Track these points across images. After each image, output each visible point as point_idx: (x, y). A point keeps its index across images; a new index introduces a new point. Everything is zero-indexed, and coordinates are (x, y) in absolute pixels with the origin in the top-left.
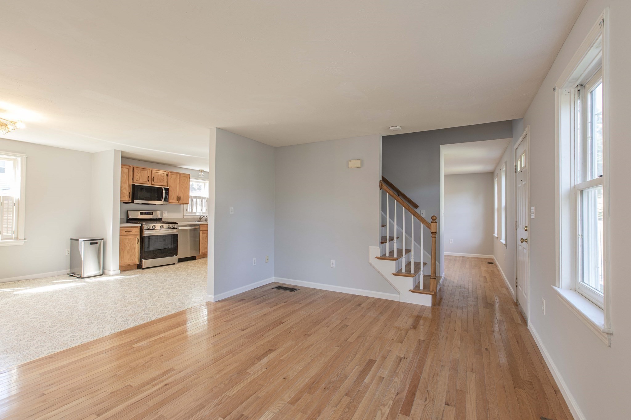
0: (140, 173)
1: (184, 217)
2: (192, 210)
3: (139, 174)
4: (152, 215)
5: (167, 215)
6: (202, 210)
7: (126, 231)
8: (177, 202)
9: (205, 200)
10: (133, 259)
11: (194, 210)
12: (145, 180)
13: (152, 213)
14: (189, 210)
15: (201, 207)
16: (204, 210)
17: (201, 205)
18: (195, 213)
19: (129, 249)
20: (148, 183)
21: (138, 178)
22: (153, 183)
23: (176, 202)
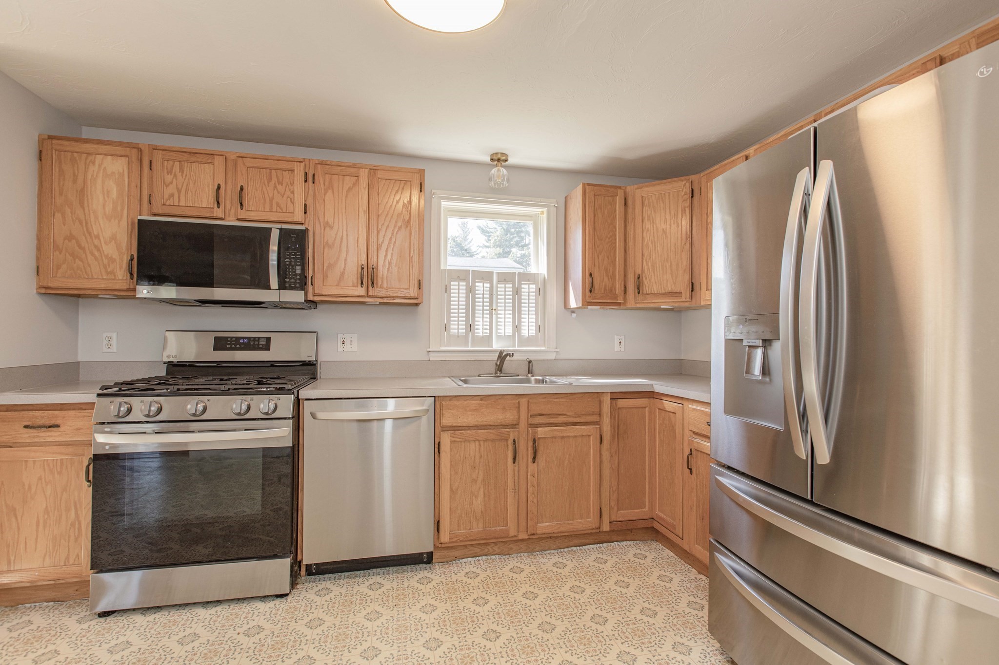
0: (179, 175)
1: (434, 357)
2: (470, 327)
3: (175, 175)
4: (267, 347)
5: (355, 347)
6: (517, 328)
7: (26, 427)
8: (362, 291)
9: (533, 287)
10: (67, 558)
11: (481, 329)
12: (206, 200)
13: (268, 340)
14: (457, 327)
15: (514, 315)
16: (528, 327)
17: (514, 307)
18: (488, 339)
19: (47, 511)
20: (218, 213)
21: (172, 195)
22: (243, 214)
23: (356, 293)
